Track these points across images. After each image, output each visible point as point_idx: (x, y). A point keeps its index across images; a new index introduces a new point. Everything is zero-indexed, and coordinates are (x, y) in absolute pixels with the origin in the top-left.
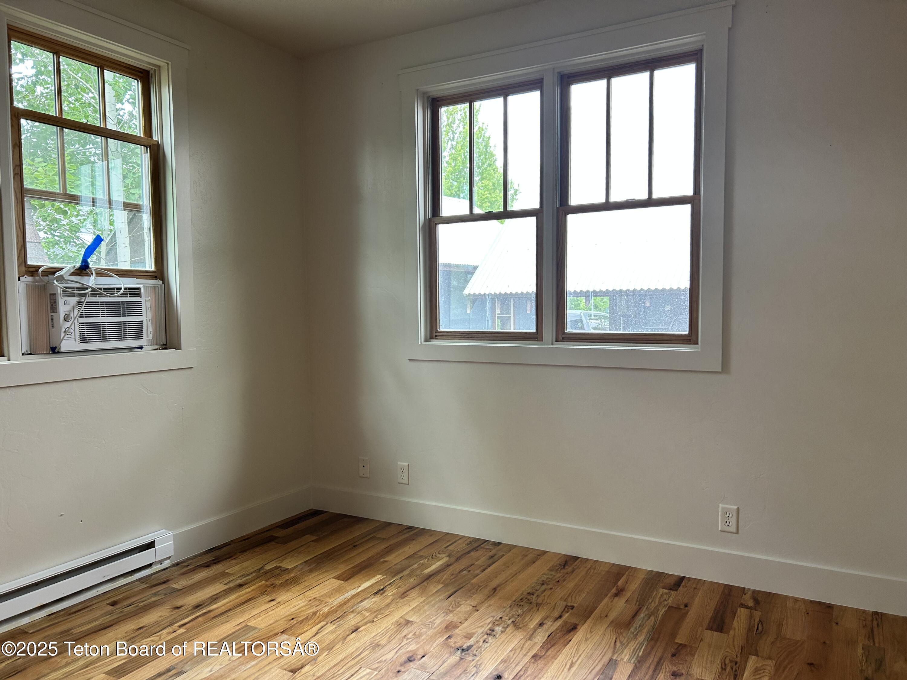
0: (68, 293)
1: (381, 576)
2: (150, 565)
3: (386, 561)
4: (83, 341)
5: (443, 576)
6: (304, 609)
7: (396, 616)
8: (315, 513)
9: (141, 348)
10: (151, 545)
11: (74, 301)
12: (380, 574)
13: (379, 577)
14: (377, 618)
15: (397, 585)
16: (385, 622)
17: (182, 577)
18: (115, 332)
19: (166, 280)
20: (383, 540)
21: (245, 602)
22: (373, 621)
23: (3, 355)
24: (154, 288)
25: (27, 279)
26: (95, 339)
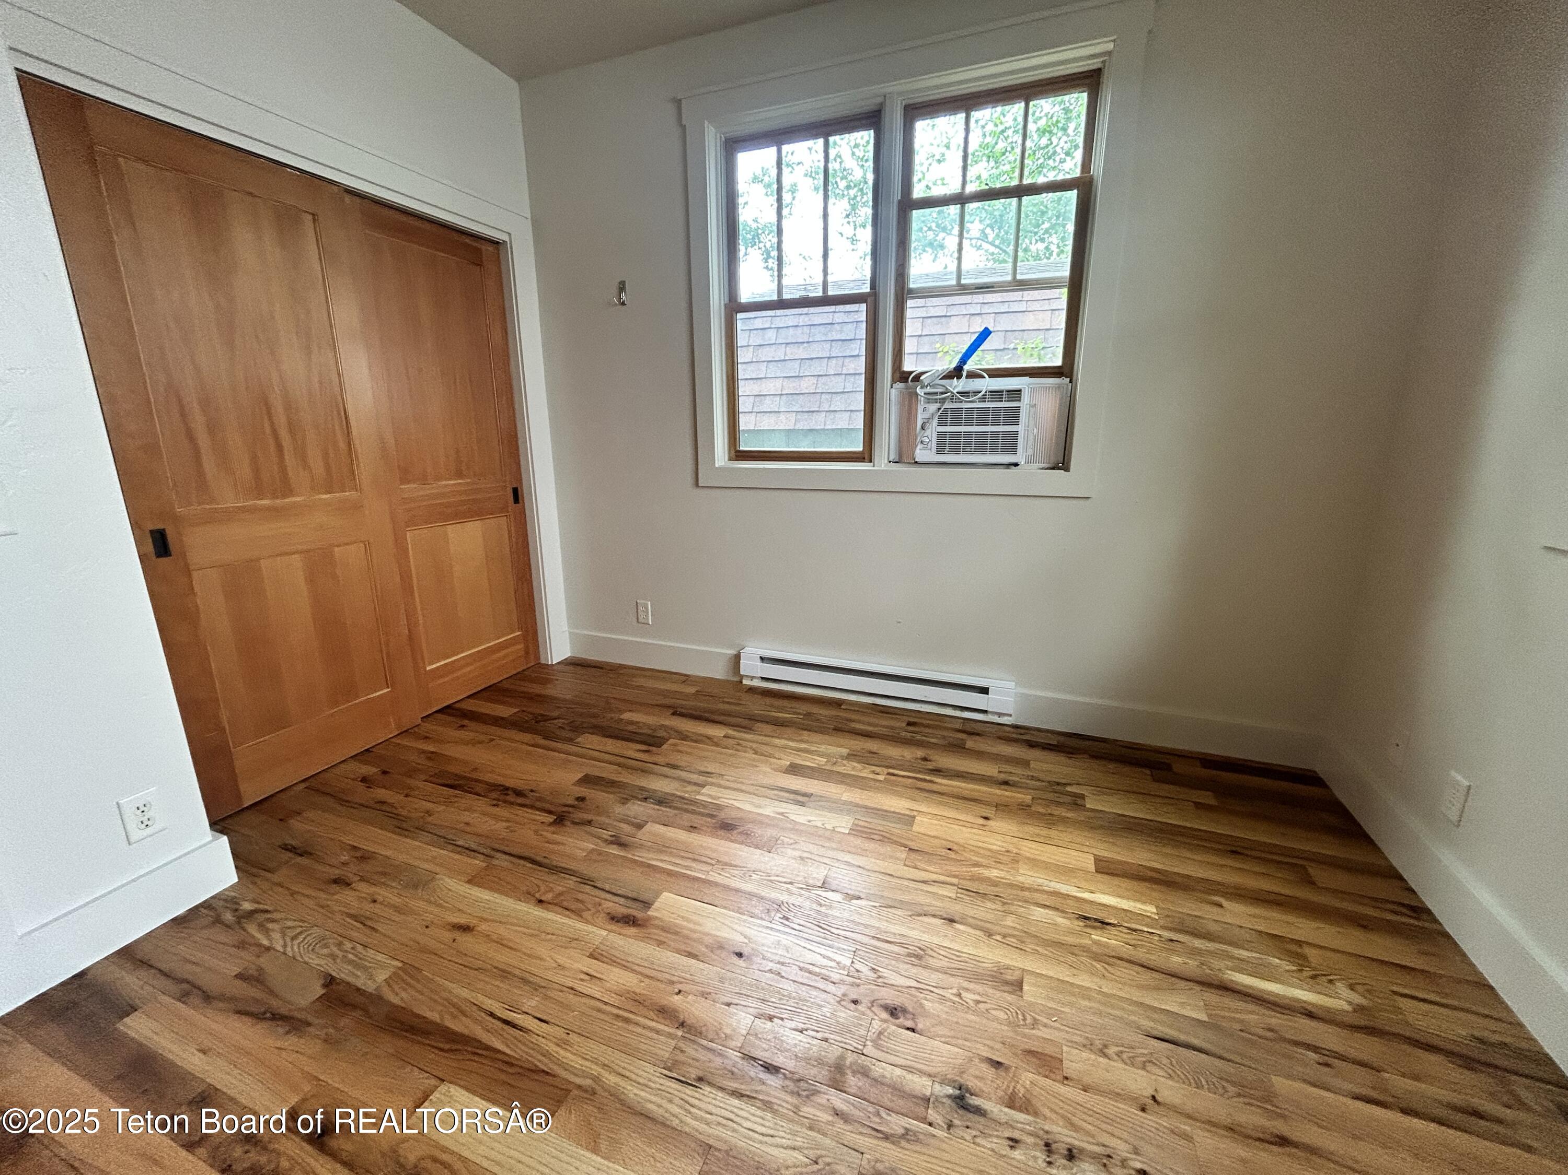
0: (931, 397)
1: (1155, 910)
2: (985, 712)
3: (1221, 906)
4: (940, 451)
5: (1251, 1012)
6: (982, 851)
9: (1016, 465)
10: (984, 691)
11: (933, 407)
12: (1157, 907)
13: (1150, 909)
14: (1004, 936)
15: (1142, 941)
16: (997, 951)
17: (998, 740)
18: (982, 444)
19: (1074, 378)
20: (1310, 882)
21: (965, 798)
22: (990, 935)
23: (871, 461)
24: (1059, 387)
25: (900, 385)
26: (955, 450)
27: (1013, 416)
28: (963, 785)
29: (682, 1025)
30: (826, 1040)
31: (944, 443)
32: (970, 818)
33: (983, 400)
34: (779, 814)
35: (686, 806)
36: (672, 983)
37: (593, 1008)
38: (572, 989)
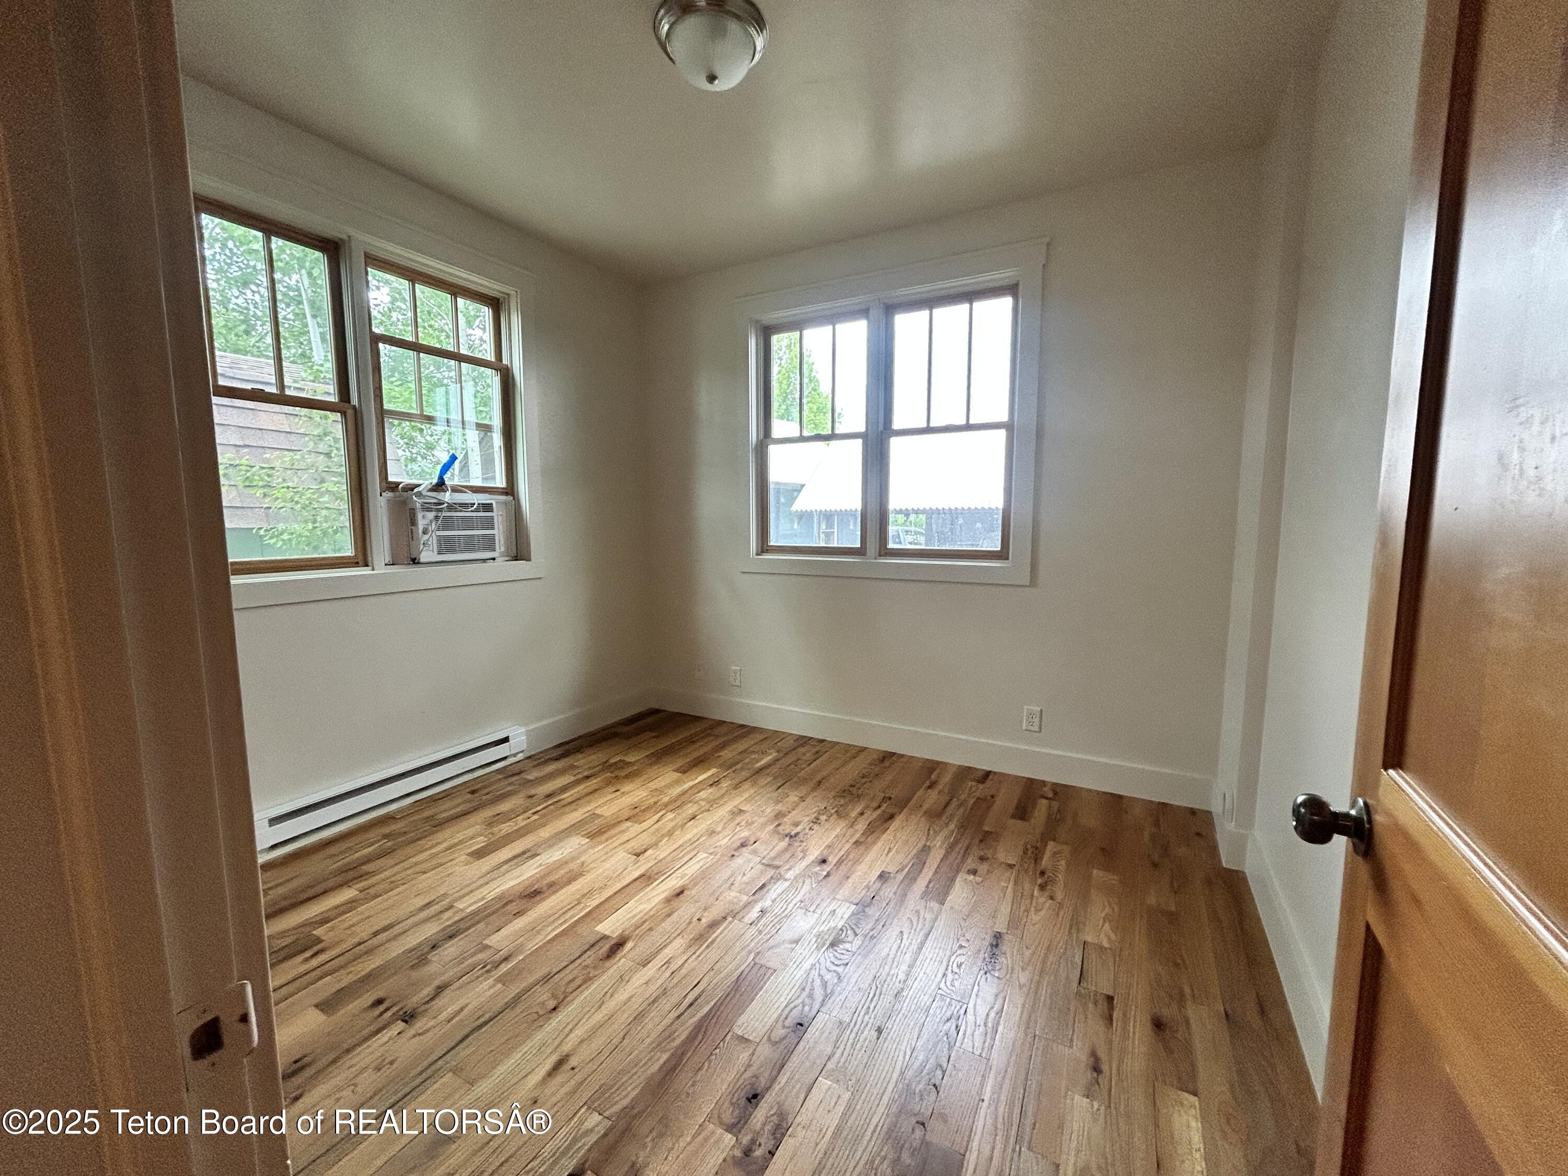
0: (426, 508)
1: (715, 769)
2: (505, 758)
3: (720, 756)
4: (439, 553)
5: (773, 769)
6: (646, 798)
7: (730, 806)
8: (656, 711)
9: (494, 559)
10: (506, 740)
11: (431, 515)
14: (712, 807)
15: (731, 777)
16: (720, 811)
18: (470, 544)
19: (516, 496)
20: (717, 736)
21: (592, 793)
22: (709, 810)
23: (367, 566)
24: (506, 503)
25: (388, 495)
26: (452, 550)
27: (489, 524)
28: (572, 792)
29: (725, 918)
30: (752, 868)
31: (447, 545)
32: (609, 797)
33: (477, 510)
34: (537, 867)
35: (472, 921)
36: (690, 923)
37: (696, 959)
38: (673, 973)
